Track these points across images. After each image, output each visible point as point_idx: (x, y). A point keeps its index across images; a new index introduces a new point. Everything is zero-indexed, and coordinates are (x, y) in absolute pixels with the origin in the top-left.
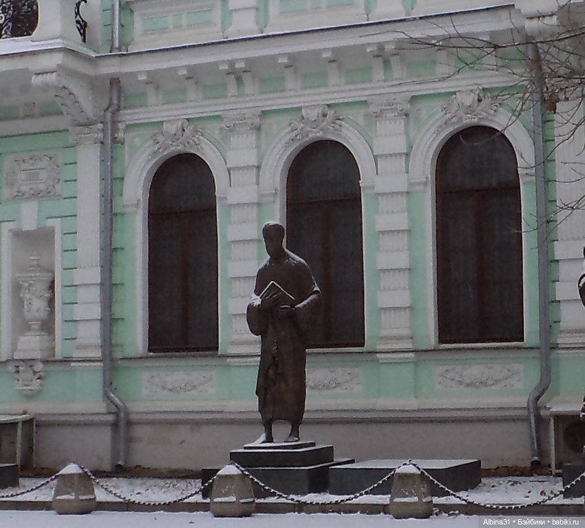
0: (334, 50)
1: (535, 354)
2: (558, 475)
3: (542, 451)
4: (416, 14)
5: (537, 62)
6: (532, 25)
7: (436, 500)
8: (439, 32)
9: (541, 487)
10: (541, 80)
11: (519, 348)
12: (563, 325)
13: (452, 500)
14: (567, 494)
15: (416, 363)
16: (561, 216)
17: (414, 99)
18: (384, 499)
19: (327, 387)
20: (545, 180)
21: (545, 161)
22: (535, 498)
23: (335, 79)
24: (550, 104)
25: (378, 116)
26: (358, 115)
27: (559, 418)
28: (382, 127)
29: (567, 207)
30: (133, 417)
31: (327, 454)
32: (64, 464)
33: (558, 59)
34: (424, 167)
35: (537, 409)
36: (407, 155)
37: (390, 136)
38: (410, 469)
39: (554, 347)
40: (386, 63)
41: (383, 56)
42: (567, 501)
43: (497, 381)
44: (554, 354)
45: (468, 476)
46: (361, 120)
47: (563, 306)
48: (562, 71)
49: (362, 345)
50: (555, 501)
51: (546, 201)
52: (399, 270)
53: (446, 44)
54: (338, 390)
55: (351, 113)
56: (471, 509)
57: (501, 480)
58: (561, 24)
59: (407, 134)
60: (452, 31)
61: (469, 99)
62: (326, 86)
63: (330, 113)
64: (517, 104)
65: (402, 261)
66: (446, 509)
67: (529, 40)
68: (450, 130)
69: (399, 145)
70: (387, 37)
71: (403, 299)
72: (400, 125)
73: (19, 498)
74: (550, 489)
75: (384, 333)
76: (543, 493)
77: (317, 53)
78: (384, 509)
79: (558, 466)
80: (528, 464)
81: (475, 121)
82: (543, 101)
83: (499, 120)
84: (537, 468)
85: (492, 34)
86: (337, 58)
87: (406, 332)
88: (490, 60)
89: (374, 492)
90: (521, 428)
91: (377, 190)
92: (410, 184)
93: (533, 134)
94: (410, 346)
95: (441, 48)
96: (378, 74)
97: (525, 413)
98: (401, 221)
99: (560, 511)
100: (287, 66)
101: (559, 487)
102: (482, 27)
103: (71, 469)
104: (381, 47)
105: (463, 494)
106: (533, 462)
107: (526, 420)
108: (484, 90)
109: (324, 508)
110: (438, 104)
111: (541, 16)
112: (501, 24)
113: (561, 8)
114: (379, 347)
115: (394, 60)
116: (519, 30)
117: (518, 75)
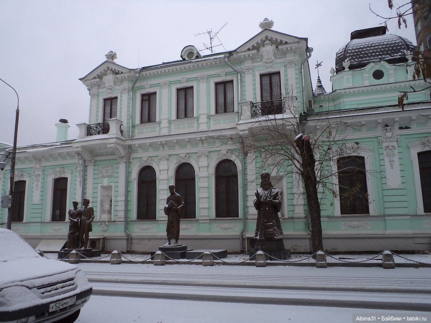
0: (189, 139)
1: (242, 221)
2: (248, 254)
3: (244, 248)
4: (211, 129)
5: (242, 143)
6: (241, 133)
7: (215, 261)
8: (216, 134)
9: (243, 257)
10: (244, 147)
11: (237, 219)
12: (249, 213)
13: (219, 261)
14: (250, 260)
15: (209, 223)
16: (249, 184)
17: (210, 152)
18: (200, 261)
19: (185, 229)
20: (245, 174)
21: (244, 169)
22: (242, 261)
23: (188, 146)
24: (246, 154)
25: (200, 156)
26: (195, 156)
27: (248, 238)
28: (201, 159)
29: (250, 182)
30: (132, 237)
31: (185, 248)
32: (113, 250)
33: (248, 142)
34: (212, 170)
35: (242, 236)
36: (208, 167)
37: (203, 162)
38: (208, 253)
39: (247, 219)
40: (202, 142)
41: (202, 141)
42: (251, 262)
43: (232, 228)
44: (247, 221)
45: (224, 254)
46: (195, 157)
47: (249, 208)
48: (249, 145)
49: (195, 218)
50: (247, 261)
51: (245, 179)
52: (205, 198)
53: (218, 138)
54: (188, 230)
55: (192, 155)
56: (225, 264)
57: (232, 255)
58: (249, 133)
59: (208, 161)
60: (220, 134)
61: (224, 152)
62: (186, 148)
63: (187, 155)
64: (237, 154)
65: (206, 195)
66: (218, 263)
67: (241, 137)
68: (219, 160)
69: (205, 164)
70: (203, 136)
71: (206, 206)
72: (206, 159)
73: (101, 260)
74: (245, 258)
75: (201, 215)
76: (244, 259)
77: (184, 139)
78: (200, 263)
79: (248, 252)
80: (240, 251)
81: (226, 158)
82: (244, 153)
83: (233, 158)
84: (242, 252)
85: (231, 135)
86: (189, 141)
87: (207, 215)
88: (230, 142)
89: (198, 259)
90: (239, 241)
91: (200, 176)
92: (209, 175)
93: (241, 162)
94: (208, 218)
95: (216, 138)
96: (200, 145)
97: (239, 237)
98: (206, 185)
99: (249, 264)
100: (176, 143)
101: (248, 257)
102: (228, 133)
103: (115, 252)
104: (201, 138)
105: (222, 259)
106: (242, 251)
107: (240, 239)
108: (229, 150)
109: (184, 263)
110: (216, 153)
111: (243, 131)
112: (233, 132)
113: (249, 129)
114: (200, 219)
115: (205, 142)
116: (238, 134)
117: (238, 146)
